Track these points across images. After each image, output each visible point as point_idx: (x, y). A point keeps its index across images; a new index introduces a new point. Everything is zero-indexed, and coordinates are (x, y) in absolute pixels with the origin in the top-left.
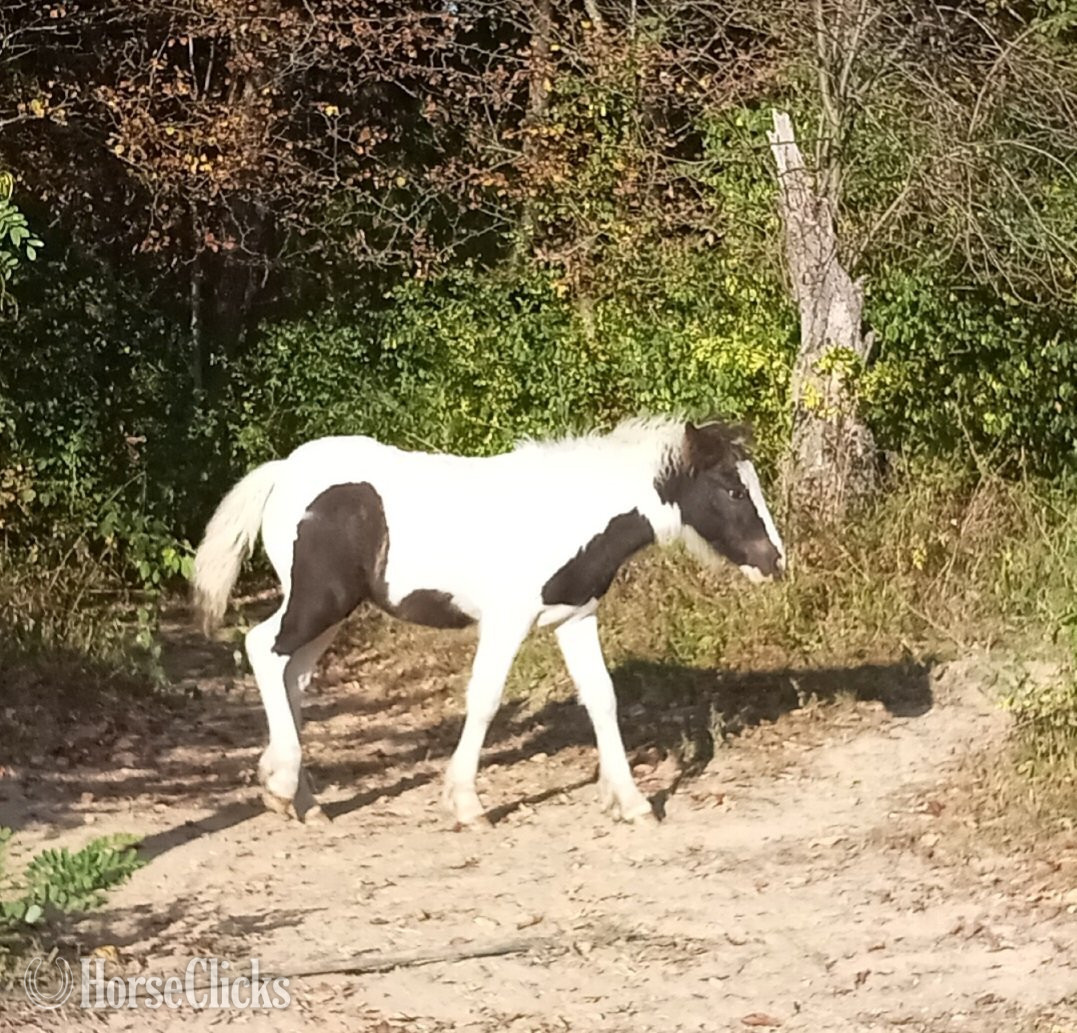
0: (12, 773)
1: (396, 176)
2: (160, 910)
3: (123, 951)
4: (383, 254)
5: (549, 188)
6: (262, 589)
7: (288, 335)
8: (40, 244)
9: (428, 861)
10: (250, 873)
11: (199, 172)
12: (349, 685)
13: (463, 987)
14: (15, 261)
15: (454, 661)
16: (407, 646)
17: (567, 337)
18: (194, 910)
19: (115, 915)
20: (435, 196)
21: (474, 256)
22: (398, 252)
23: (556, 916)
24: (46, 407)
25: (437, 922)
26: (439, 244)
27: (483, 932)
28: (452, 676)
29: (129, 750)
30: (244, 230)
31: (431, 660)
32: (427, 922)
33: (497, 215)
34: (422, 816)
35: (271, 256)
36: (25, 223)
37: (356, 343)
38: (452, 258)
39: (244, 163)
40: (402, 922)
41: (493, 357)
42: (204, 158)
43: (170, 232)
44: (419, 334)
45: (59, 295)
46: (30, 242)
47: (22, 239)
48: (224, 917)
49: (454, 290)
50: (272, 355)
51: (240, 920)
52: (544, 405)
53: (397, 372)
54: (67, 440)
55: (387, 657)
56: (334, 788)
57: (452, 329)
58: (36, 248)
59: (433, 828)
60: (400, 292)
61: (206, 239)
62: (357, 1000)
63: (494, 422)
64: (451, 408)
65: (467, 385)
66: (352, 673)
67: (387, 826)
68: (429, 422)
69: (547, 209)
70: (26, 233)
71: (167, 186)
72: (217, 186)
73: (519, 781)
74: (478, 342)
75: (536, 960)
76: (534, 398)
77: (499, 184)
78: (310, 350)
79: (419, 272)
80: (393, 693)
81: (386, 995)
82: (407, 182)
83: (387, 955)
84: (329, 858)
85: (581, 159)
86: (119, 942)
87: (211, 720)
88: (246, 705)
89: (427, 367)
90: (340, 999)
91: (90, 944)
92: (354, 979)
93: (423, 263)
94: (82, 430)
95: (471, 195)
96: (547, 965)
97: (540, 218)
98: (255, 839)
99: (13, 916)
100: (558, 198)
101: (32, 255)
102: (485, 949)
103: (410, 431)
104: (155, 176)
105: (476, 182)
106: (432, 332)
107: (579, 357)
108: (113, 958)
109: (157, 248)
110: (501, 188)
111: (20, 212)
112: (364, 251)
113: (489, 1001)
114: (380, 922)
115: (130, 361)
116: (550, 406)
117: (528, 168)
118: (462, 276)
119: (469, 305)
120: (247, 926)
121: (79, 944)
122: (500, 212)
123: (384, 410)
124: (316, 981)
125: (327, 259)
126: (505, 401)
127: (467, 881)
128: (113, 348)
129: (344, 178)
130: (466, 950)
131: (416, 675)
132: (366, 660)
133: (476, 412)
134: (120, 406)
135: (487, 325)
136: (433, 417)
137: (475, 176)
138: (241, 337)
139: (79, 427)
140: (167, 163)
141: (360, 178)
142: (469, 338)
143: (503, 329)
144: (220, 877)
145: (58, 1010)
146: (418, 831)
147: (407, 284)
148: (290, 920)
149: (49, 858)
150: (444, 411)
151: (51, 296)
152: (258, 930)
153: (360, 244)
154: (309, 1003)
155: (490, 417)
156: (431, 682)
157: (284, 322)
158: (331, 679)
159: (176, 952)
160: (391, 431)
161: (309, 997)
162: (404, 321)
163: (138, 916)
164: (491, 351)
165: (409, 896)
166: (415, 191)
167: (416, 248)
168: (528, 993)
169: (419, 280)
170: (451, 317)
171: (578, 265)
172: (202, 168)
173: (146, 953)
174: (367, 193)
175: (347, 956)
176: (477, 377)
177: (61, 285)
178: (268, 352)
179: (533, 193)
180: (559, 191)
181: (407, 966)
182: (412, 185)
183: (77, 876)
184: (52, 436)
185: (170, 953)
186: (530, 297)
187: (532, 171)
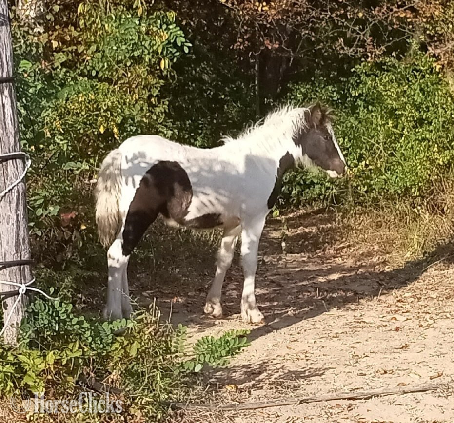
0: (180, 300)
1: (358, 12)
2: (255, 367)
3: (239, 387)
4: (351, 50)
5: (432, 17)
6: (290, 213)
7: (302, 89)
8: (190, 45)
9: (384, 345)
10: (297, 350)
11: (262, 10)
12: (337, 259)
13: (406, 407)
14: (178, 53)
15: (387, 248)
16: (364, 240)
17: (441, 90)
18: (272, 368)
19: (234, 369)
20: (377, 22)
21: (396, 51)
22: (359, 49)
23: (449, 373)
24: (185, 124)
25: (390, 375)
26: (379, 46)
27: (414, 381)
28: (388, 255)
29: (234, 289)
30: (284, 39)
31: (376, 248)
32: (386, 375)
33: (407, 31)
34: (379, 323)
35: (294, 51)
36: (183, 35)
37: (335, 93)
38: (384, 52)
39: (284, 6)
40: (373, 375)
41: (405, 100)
42: (265, 4)
43: (247, 40)
44: (369, 89)
45: (192, 70)
46: (186, 44)
47: (182, 43)
48: (286, 371)
49: (385, 67)
50: (294, 99)
51: (294, 372)
52: (430, 123)
53: (358, 107)
54: (195, 140)
55: (354, 246)
56: (335, 309)
57: (385, 86)
58: (189, 47)
59: (384, 329)
60: (359, 68)
61: (265, 42)
62: (354, 412)
63: (405, 131)
64: (384, 125)
65: (392, 114)
66: (337, 254)
67: (363, 327)
68: (373, 131)
69: (431, 28)
70: (183, 40)
71: (247, 17)
72: (271, 17)
73: (425, 307)
74: (397, 93)
75: (441, 395)
76: (425, 120)
77: (408, 16)
78: (313, 96)
79: (370, 58)
80: (358, 263)
81: (368, 411)
82: (363, 15)
83: (367, 391)
84: (335, 343)
85: (448, 4)
86: (236, 382)
87: (271, 276)
88: (287, 268)
89: (373, 105)
90: (346, 412)
91: (223, 383)
92: (351, 402)
93: (372, 54)
94: (203, 135)
95: (394, 21)
96: (446, 397)
97: (428, 32)
98: (299, 333)
99: (188, 369)
100: (437, 22)
101: (186, 50)
102: (416, 388)
103: (364, 135)
104: (241, 13)
105: (396, 15)
106: (375, 88)
107: (447, 100)
108: (234, 390)
109: (241, 47)
110: (409, 18)
111: (181, 30)
112: (343, 48)
113: (419, 414)
114: (362, 374)
115: (225, 102)
116: (432, 124)
117: (422, 8)
118: (390, 60)
119: (393, 74)
120: (298, 375)
121: (218, 383)
122: (409, 30)
123: (351, 125)
124: (334, 403)
125: (325, 52)
126: (411, 121)
127: (403, 355)
128: (216, 95)
129: (331, 13)
130: (406, 389)
131: (370, 255)
132: (344, 247)
133: (396, 127)
134: (220, 124)
135: (402, 84)
136: (375, 129)
137: (396, 12)
138: (279, 90)
139: (201, 134)
140: (247, 6)
141: (339, 13)
142: (394, 90)
143: (409, 87)
144: (284, 351)
145: (210, 415)
146: (377, 330)
147: (363, 64)
148: (318, 373)
149: (205, 340)
150: (381, 126)
151: (188, 71)
152: (302, 377)
153: (341, 45)
154: (331, 413)
155: (403, 129)
156: (377, 258)
157: (300, 83)
158: (328, 256)
159: (264, 388)
160: (354, 136)
161: (331, 411)
162: (361, 82)
163: (244, 370)
164: (404, 97)
165: (376, 361)
166: (367, 20)
167: (368, 47)
168: (437, 411)
169: (369, 62)
170: (384, 80)
171: (447, 55)
172: (264, 9)
173: (249, 388)
174: (344, 21)
175: (347, 391)
176: (396, 110)
177: (192, 66)
178: (292, 97)
179: (425, 20)
180: (437, 19)
181: (378, 396)
182: (366, 16)
183: (219, 350)
184: (188, 138)
185: (262, 388)
186: (421, 71)
187: (424, 9)
